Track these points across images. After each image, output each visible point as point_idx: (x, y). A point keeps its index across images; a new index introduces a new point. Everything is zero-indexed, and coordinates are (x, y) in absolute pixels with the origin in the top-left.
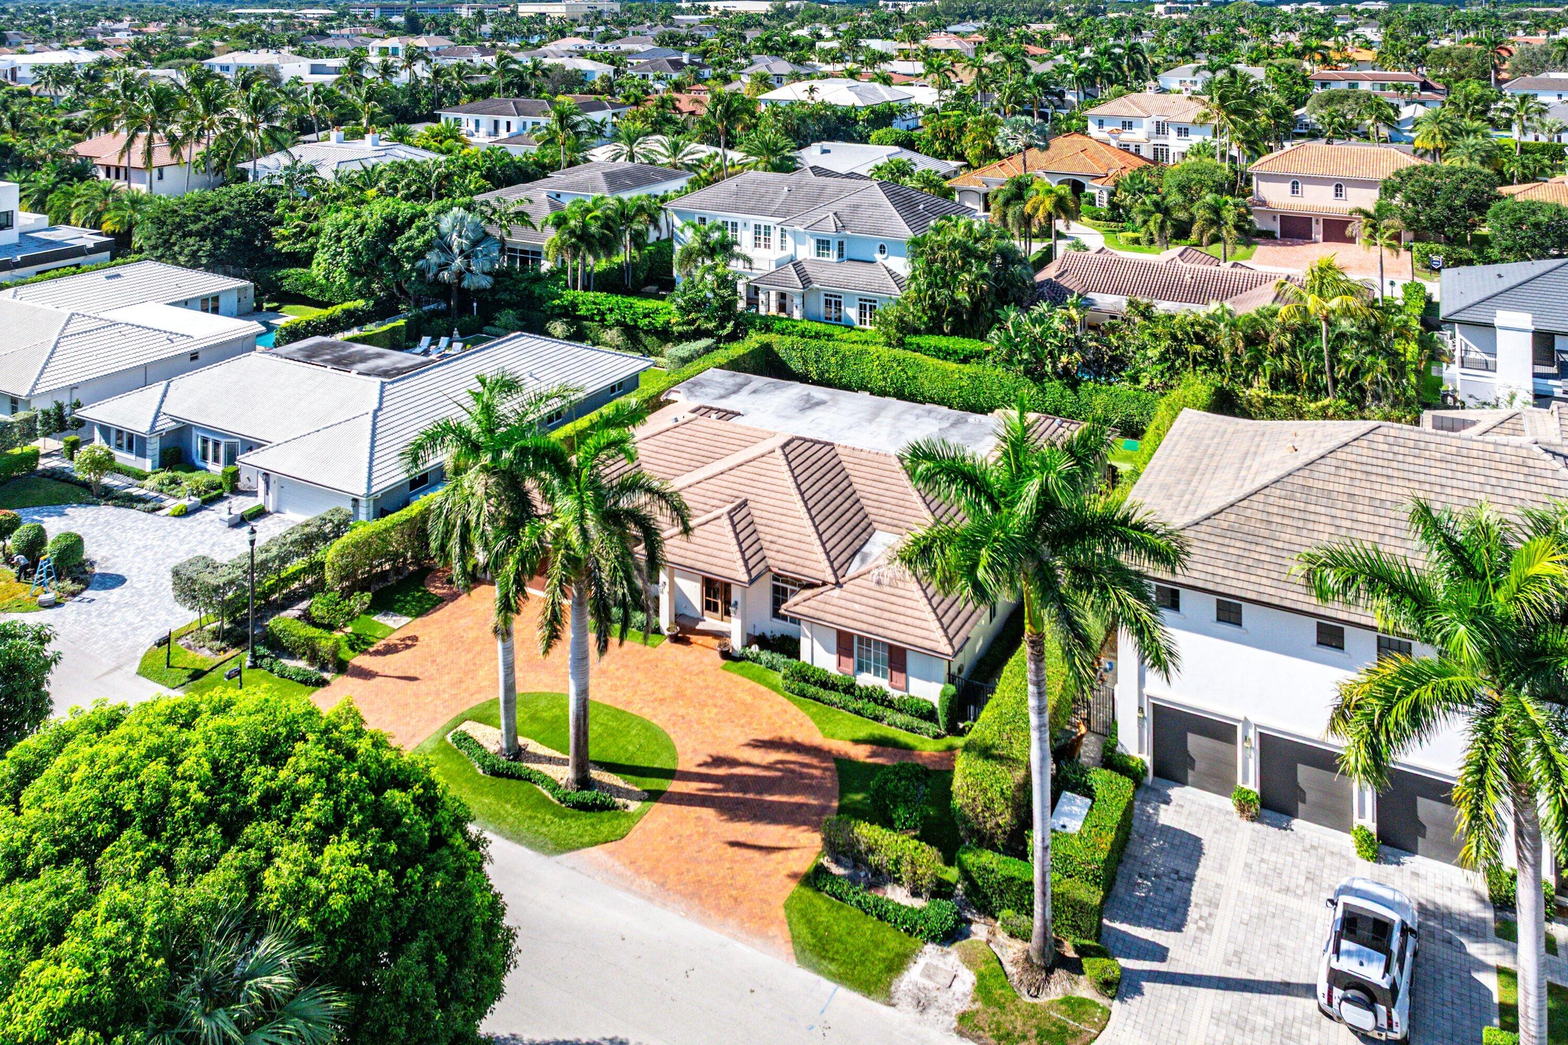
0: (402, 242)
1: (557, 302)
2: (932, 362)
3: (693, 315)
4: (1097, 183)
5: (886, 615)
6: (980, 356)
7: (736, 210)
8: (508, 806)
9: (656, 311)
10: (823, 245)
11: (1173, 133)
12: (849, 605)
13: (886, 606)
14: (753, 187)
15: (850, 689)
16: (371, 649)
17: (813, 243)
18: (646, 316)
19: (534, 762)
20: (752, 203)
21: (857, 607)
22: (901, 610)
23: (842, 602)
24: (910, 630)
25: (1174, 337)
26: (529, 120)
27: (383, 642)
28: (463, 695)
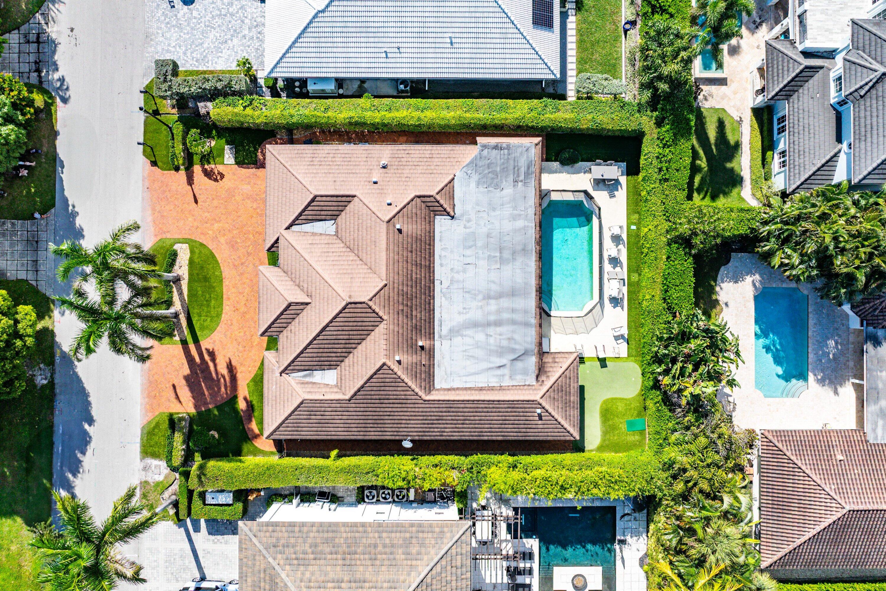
16: (206, 166)
19: (177, 289)
27: (213, 166)
28: (199, 230)
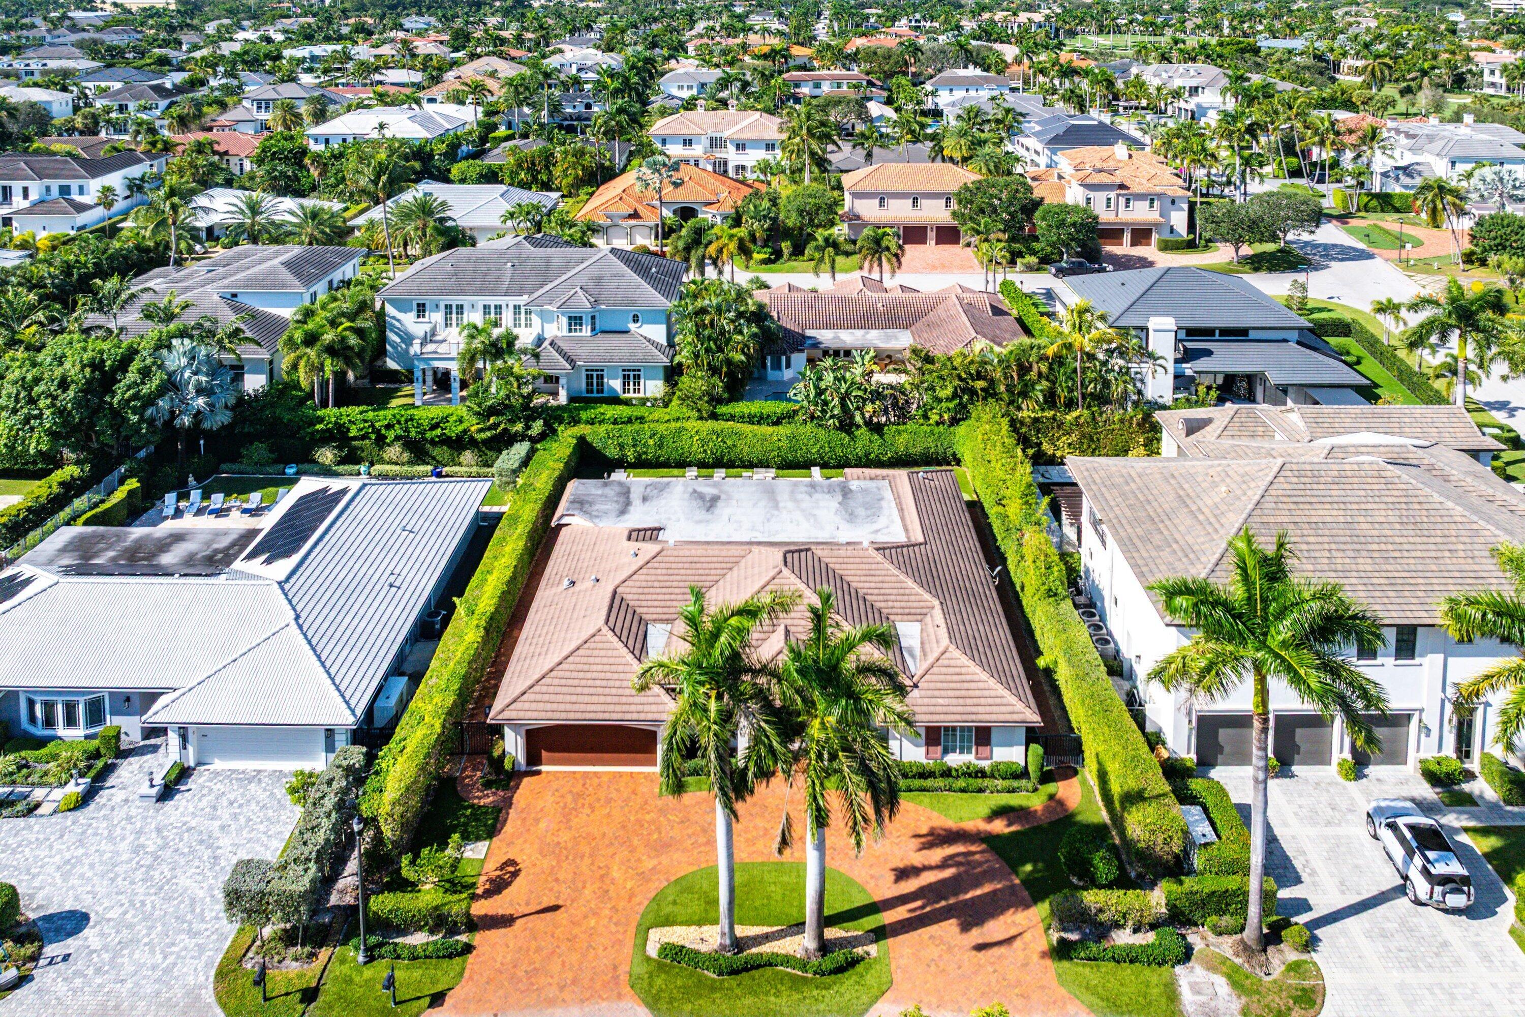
0: (121, 392)
1: (319, 427)
2: (746, 428)
3: (492, 420)
4: (712, 210)
5: (969, 701)
6: (790, 416)
7: (462, 292)
8: (772, 999)
9: (445, 419)
10: (575, 321)
11: (731, 148)
12: (934, 701)
13: (963, 693)
14: (470, 266)
15: (947, 773)
16: (479, 891)
17: (564, 321)
18: (434, 427)
19: (754, 946)
20: (478, 283)
21: (941, 701)
22: (977, 693)
23: (926, 701)
24: (995, 709)
25: (960, 378)
26: (55, 184)
27: (483, 879)
28: (621, 905)
